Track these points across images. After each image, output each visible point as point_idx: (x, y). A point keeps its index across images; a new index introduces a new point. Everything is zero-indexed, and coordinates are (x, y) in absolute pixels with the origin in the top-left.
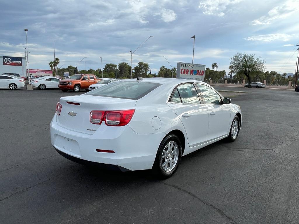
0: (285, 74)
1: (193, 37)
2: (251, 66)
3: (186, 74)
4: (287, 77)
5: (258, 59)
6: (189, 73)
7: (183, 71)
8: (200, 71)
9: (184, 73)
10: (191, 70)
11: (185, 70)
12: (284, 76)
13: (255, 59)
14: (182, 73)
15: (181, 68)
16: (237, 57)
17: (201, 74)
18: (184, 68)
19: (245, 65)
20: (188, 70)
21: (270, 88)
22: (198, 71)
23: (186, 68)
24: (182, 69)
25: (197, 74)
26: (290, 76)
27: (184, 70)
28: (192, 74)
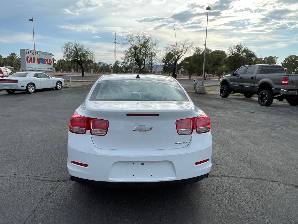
0: (100, 63)
1: (31, 20)
2: (83, 55)
3: (33, 63)
4: (102, 65)
5: (88, 49)
6: (36, 61)
7: (29, 60)
8: (48, 59)
9: (30, 61)
10: (38, 58)
11: (31, 58)
12: (99, 65)
13: (85, 49)
14: (28, 62)
15: (27, 55)
16: (68, 45)
17: (49, 63)
18: (29, 56)
19: (76, 54)
20: (34, 58)
21: (97, 75)
22: (45, 59)
23: (32, 56)
24: (28, 57)
25: (45, 63)
26: (104, 65)
27: (29, 58)
28: (40, 63)
